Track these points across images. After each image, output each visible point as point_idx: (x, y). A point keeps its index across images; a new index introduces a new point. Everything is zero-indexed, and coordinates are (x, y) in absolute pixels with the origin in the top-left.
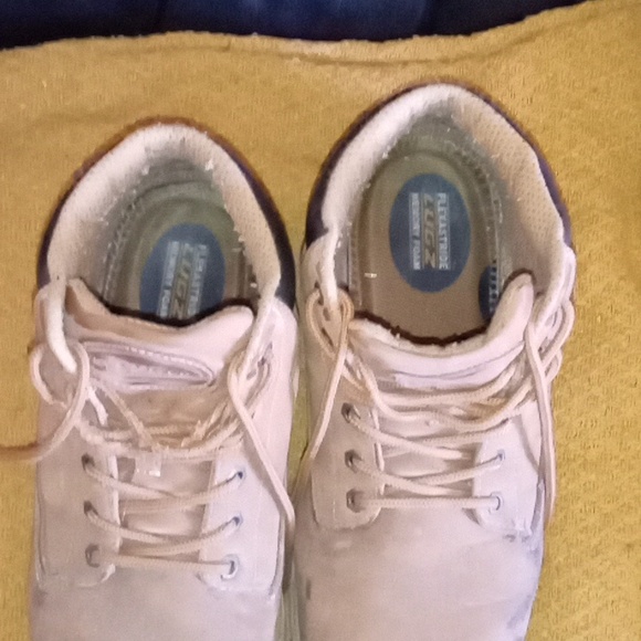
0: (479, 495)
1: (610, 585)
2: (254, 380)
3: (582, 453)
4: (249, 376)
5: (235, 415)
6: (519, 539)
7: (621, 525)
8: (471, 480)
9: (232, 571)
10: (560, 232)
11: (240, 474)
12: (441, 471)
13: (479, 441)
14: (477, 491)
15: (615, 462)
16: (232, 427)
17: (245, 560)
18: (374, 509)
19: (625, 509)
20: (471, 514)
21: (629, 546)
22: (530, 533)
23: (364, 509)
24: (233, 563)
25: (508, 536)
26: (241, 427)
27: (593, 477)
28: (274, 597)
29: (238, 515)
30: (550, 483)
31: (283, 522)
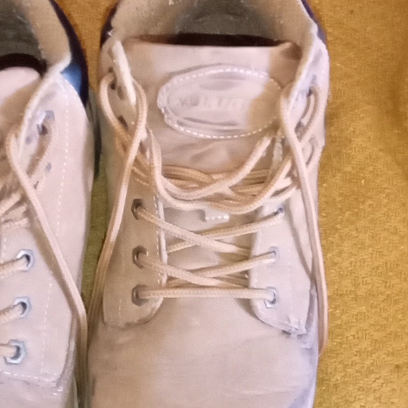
0: (255, 287)
1: (383, 400)
2: (34, 146)
3: (353, 289)
4: (28, 140)
5: (18, 186)
6: (295, 336)
7: (390, 349)
8: (247, 272)
9: (17, 356)
10: (314, 29)
11: (28, 258)
12: (217, 263)
13: (253, 232)
14: (254, 282)
15: (381, 297)
16: (16, 198)
17: (31, 346)
18: (156, 300)
19: (393, 336)
20: (247, 305)
21: (397, 366)
22: (304, 331)
23: (146, 301)
24: (18, 349)
25: (284, 332)
26: (24, 199)
27: (364, 308)
28: (61, 389)
29: (25, 301)
30: (321, 289)
31: (75, 322)
